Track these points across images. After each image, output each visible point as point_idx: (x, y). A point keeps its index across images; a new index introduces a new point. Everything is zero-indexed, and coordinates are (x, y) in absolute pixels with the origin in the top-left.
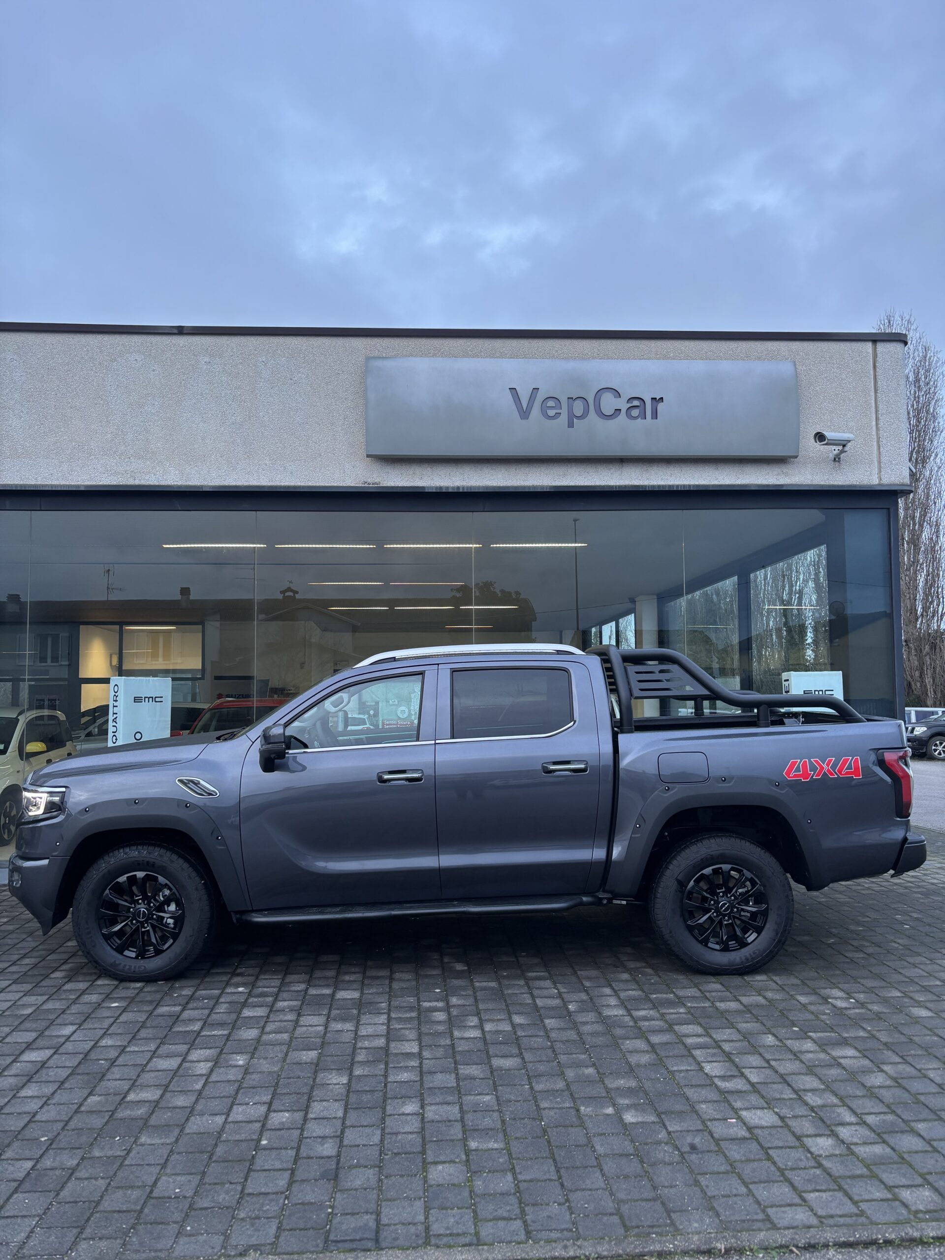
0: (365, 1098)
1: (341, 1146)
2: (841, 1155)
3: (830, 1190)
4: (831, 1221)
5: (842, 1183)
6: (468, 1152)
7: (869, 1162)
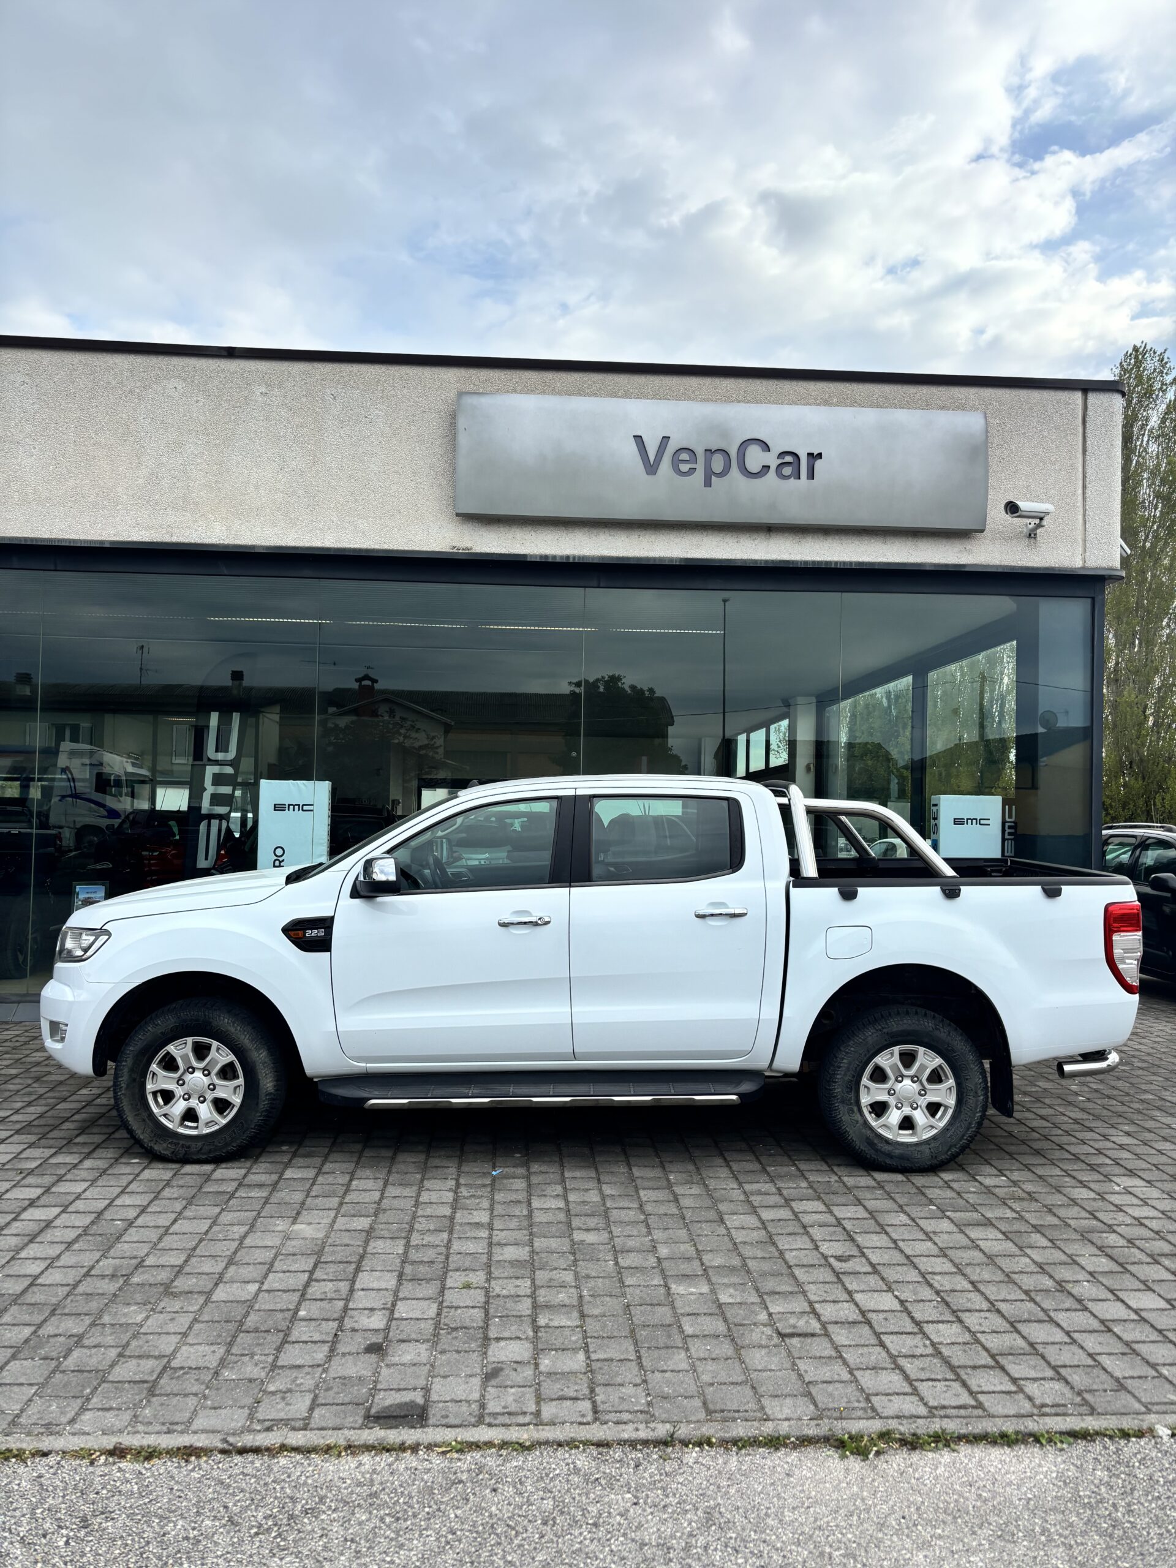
0: (423, 1270)
1: (391, 1319)
2: (964, 1343)
3: (946, 1380)
4: (942, 1413)
5: (962, 1372)
6: (536, 1329)
7: (995, 1352)
